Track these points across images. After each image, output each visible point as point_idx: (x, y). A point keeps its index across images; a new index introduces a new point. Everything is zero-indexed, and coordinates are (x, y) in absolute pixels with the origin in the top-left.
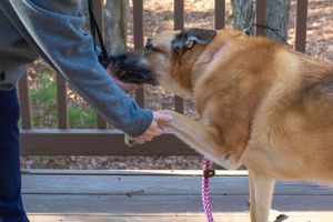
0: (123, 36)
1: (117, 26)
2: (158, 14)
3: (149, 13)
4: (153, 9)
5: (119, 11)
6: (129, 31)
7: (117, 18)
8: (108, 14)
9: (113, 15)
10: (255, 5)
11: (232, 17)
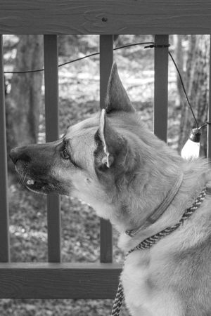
0: (33, 133)
1: (25, 120)
2: (80, 105)
3: (68, 103)
4: (73, 97)
5: (28, 101)
6: (41, 127)
7: (25, 110)
8: (13, 104)
9: (20, 105)
10: (208, 94)
11: (179, 108)
